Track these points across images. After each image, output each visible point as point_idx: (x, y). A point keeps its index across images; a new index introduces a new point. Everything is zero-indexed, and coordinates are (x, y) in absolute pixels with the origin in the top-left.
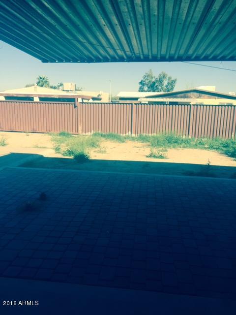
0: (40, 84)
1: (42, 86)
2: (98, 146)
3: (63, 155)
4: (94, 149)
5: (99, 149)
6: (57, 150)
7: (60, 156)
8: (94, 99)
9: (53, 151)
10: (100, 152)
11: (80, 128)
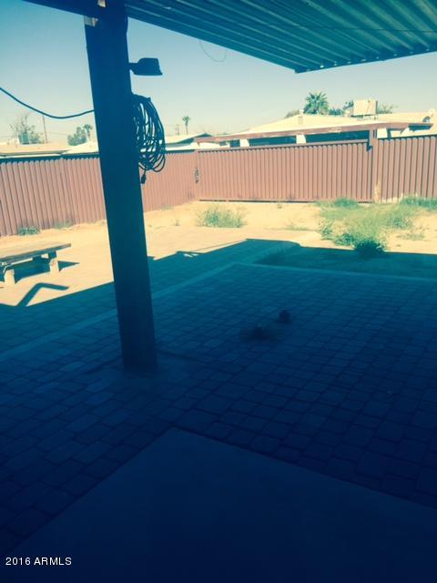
0: (312, 109)
1: (314, 112)
2: (409, 225)
3: (335, 242)
4: (399, 232)
5: (408, 232)
6: (326, 233)
7: (328, 245)
8: (414, 127)
9: (319, 236)
10: (411, 237)
11: (376, 190)
